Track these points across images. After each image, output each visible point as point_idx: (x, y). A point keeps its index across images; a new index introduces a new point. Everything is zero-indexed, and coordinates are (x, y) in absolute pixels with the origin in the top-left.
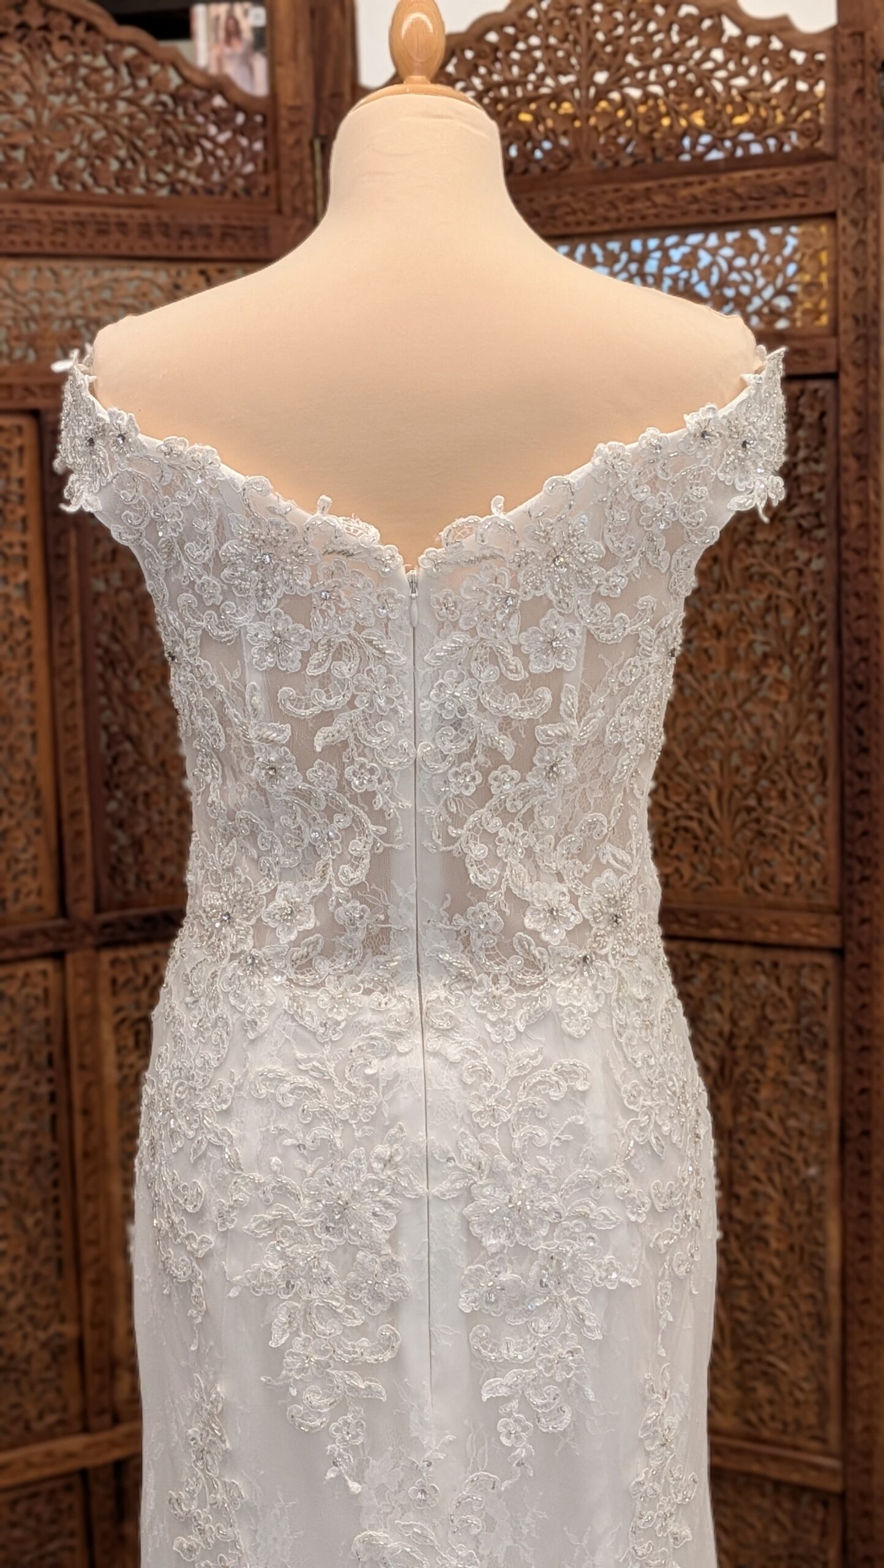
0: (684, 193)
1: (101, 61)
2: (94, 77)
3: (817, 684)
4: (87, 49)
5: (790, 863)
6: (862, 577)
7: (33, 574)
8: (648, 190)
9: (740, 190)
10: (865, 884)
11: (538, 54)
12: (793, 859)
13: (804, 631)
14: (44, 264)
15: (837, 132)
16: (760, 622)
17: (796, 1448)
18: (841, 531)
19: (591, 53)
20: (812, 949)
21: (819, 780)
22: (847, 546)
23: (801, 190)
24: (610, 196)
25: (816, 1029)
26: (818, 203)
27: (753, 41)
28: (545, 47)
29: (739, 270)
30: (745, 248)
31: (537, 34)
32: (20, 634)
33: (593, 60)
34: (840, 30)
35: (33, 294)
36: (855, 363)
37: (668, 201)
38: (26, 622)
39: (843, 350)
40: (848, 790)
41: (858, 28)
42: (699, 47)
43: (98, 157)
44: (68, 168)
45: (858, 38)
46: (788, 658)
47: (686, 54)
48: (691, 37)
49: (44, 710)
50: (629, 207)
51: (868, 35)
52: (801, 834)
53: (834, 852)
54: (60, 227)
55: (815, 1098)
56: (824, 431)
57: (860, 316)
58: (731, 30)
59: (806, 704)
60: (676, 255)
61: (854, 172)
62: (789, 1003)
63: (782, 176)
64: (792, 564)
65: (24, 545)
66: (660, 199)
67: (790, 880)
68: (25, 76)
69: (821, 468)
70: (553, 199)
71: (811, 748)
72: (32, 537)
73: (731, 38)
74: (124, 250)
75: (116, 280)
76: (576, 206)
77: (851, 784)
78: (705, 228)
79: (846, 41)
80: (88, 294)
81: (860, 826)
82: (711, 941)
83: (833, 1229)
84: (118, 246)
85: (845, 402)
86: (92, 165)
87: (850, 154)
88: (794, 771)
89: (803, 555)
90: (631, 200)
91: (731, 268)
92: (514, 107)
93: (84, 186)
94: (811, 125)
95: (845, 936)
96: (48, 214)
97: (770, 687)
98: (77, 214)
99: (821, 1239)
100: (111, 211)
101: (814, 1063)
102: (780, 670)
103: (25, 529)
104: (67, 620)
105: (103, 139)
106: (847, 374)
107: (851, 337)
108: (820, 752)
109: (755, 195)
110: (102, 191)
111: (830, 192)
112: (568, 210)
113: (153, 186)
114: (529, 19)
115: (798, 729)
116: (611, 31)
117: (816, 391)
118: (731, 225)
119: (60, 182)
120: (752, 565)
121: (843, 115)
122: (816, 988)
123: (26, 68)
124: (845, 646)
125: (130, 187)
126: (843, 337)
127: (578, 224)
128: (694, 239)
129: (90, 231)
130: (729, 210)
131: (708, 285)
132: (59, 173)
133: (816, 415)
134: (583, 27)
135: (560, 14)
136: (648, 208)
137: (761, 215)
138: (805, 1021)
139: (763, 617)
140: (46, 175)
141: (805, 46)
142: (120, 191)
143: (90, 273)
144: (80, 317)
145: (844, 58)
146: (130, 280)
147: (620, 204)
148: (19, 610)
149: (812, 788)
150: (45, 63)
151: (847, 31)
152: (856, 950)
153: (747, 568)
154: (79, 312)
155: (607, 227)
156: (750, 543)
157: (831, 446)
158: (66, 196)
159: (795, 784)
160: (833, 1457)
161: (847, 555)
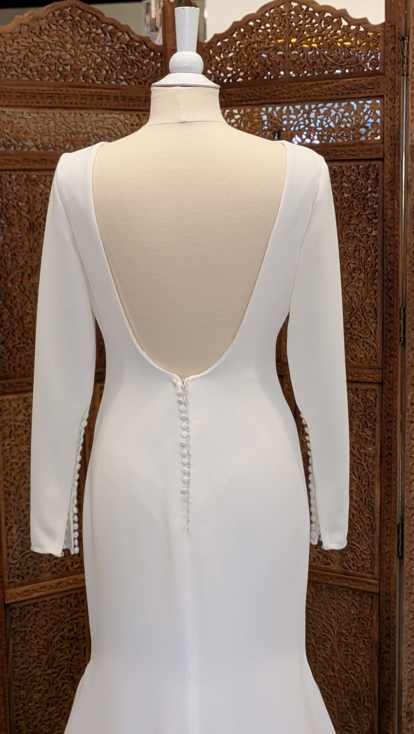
0: (325, 87)
1: (100, 31)
2: (97, 37)
3: (374, 280)
4: (95, 26)
5: (363, 350)
6: (392, 238)
8: (311, 85)
9: (346, 86)
10: (391, 357)
11: (269, 30)
12: (364, 348)
13: (369, 259)
14: (78, 112)
15: (385, 64)
16: (352, 256)
17: (362, 577)
18: (384, 220)
19: (290, 31)
20: (370, 383)
21: (374, 317)
22: (386, 226)
23: (370, 87)
24: (296, 88)
25: (371, 414)
26: (377, 92)
27: (353, 27)
28: (272, 28)
29: (346, 117)
30: (349, 109)
31: (269, 23)
33: (291, 34)
34: (386, 24)
35: (73, 123)
36: (390, 154)
37: (319, 90)
39: (386, 149)
40: (385, 321)
41: (393, 24)
42: (332, 29)
43: (98, 69)
44: (87, 74)
45: (393, 27)
46: (363, 270)
47: (327, 32)
48: (329, 26)
50: (304, 92)
51: (397, 27)
52: (367, 338)
53: (379, 345)
54: (84, 97)
55: (371, 441)
56: (378, 181)
57: (392, 136)
58: (345, 23)
59: (370, 288)
60: (322, 111)
61: (391, 80)
62: (362, 404)
63: (363, 80)
64: (365, 233)
66: (316, 89)
67: (362, 356)
68: (71, 37)
69: (376, 195)
70: (275, 88)
71: (372, 305)
73: (344, 26)
74: (108, 106)
75: (104, 118)
76: (283, 91)
77: (386, 319)
78: (334, 101)
79: (388, 29)
80: (94, 123)
81: (389, 335)
83: (377, 491)
84: (106, 105)
85: (386, 170)
86: (96, 73)
87: (389, 73)
88: (364, 314)
89: (369, 230)
90: (305, 89)
91: (343, 117)
92: (260, 52)
93: (93, 80)
94: (375, 61)
95: (383, 378)
96: (79, 92)
97: (356, 281)
98: (90, 92)
99: (373, 496)
100: (103, 91)
101: (371, 427)
102: (360, 274)
105: (100, 62)
106: (387, 158)
107: (390, 144)
108: (375, 306)
109: (353, 88)
110: (100, 82)
111: (382, 86)
112: (280, 92)
113: (119, 81)
114: (266, 16)
115: (366, 298)
116: (298, 22)
117: (375, 165)
118: (344, 100)
119: (83, 79)
120: (350, 233)
121: (387, 57)
122: (372, 398)
123: (71, 33)
124: (385, 264)
125: (110, 81)
126: (386, 144)
127: (284, 98)
128: (329, 105)
129: (95, 99)
130: (342, 94)
131: (334, 123)
132: (83, 76)
133: (375, 174)
134: (287, 21)
135: (278, 15)
136: (311, 92)
137: (355, 96)
138: (367, 411)
139: (354, 254)
140: (79, 76)
141: (373, 30)
142: (106, 82)
143: (95, 115)
144: (91, 133)
145: (387, 35)
146: (110, 118)
147: (300, 91)
149: (371, 320)
150: (78, 32)
151: (389, 25)
152: (387, 383)
153: (348, 235)
154: (91, 131)
155: (295, 100)
156: (349, 225)
157: (381, 187)
158: (86, 84)
159: (365, 319)
160: (376, 579)
161: (387, 229)
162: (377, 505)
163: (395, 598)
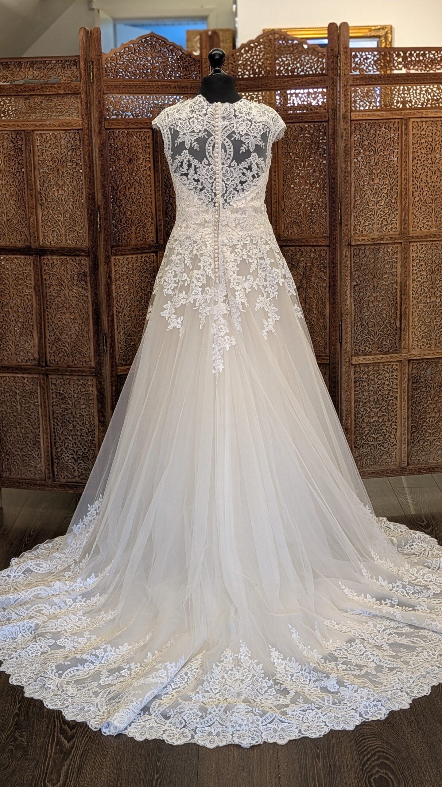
0: (295, 81)
3: (324, 188)
4: (163, 47)
5: (318, 228)
6: (333, 164)
7: (151, 165)
8: (287, 80)
9: (308, 81)
10: (334, 231)
11: (263, 49)
13: (321, 177)
14: (154, 95)
15: (328, 70)
18: (329, 155)
20: (323, 246)
21: (325, 209)
22: (331, 158)
23: (320, 82)
25: (324, 264)
26: (324, 84)
32: (149, 178)
33: (275, 51)
34: (328, 49)
35: (152, 102)
36: (332, 119)
37: (292, 83)
38: (149, 175)
39: (330, 116)
40: (331, 211)
41: (332, 44)
43: (165, 71)
44: (159, 74)
45: (332, 50)
46: (318, 182)
49: (154, 195)
51: (334, 50)
52: (321, 221)
53: (328, 224)
54: (157, 87)
55: (324, 279)
56: (325, 133)
58: (305, 47)
59: (322, 192)
61: (331, 78)
62: (318, 259)
63: (317, 78)
64: (319, 163)
65: (149, 158)
66: (290, 82)
67: (318, 231)
69: (324, 141)
71: (323, 202)
72: (151, 156)
75: (169, 98)
76: (271, 83)
77: (332, 209)
78: (300, 89)
79: (330, 47)
80: (162, 101)
81: (333, 219)
82: (301, 246)
83: (327, 307)
84: (169, 91)
85: (330, 127)
86: (164, 73)
87: (330, 75)
88: (319, 207)
89: (321, 160)
90: (284, 82)
91: (306, 98)
92: (257, 61)
93: (162, 78)
94: (322, 68)
95: (330, 243)
96: (156, 84)
97: (314, 189)
98: (161, 84)
99: (325, 309)
100: (168, 83)
101: (323, 271)
102: (316, 185)
103: (149, 154)
104: (159, 175)
105: (166, 67)
106: (330, 121)
107: (331, 114)
108: (325, 203)
109: (311, 82)
110: (166, 79)
111: (327, 82)
113: (176, 77)
114: (261, 41)
115: (320, 198)
117: (324, 124)
118: (306, 88)
119: (157, 77)
121: (329, 66)
122: (324, 255)
123: (151, 51)
124: (330, 179)
125: (171, 77)
126: (329, 113)
128: (298, 91)
129: (164, 88)
130: (305, 85)
132: (157, 75)
133: (324, 130)
134: (273, 44)
135: (268, 41)
137: (312, 86)
138: (322, 262)
140: (155, 75)
141: (321, 51)
142: (169, 78)
143: (163, 97)
145: (329, 52)
146: (171, 98)
147: (281, 83)
148: (149, 173)
149: (323, 211)
151: (330, 44)
152: (332, 245)
156: (310, 158)
157: (327, 136)
158: (159, 80)
159: (319, 210)
160: (327, 356)
161: (331, 160)
162: (328, 315)
163: (338, 365)
